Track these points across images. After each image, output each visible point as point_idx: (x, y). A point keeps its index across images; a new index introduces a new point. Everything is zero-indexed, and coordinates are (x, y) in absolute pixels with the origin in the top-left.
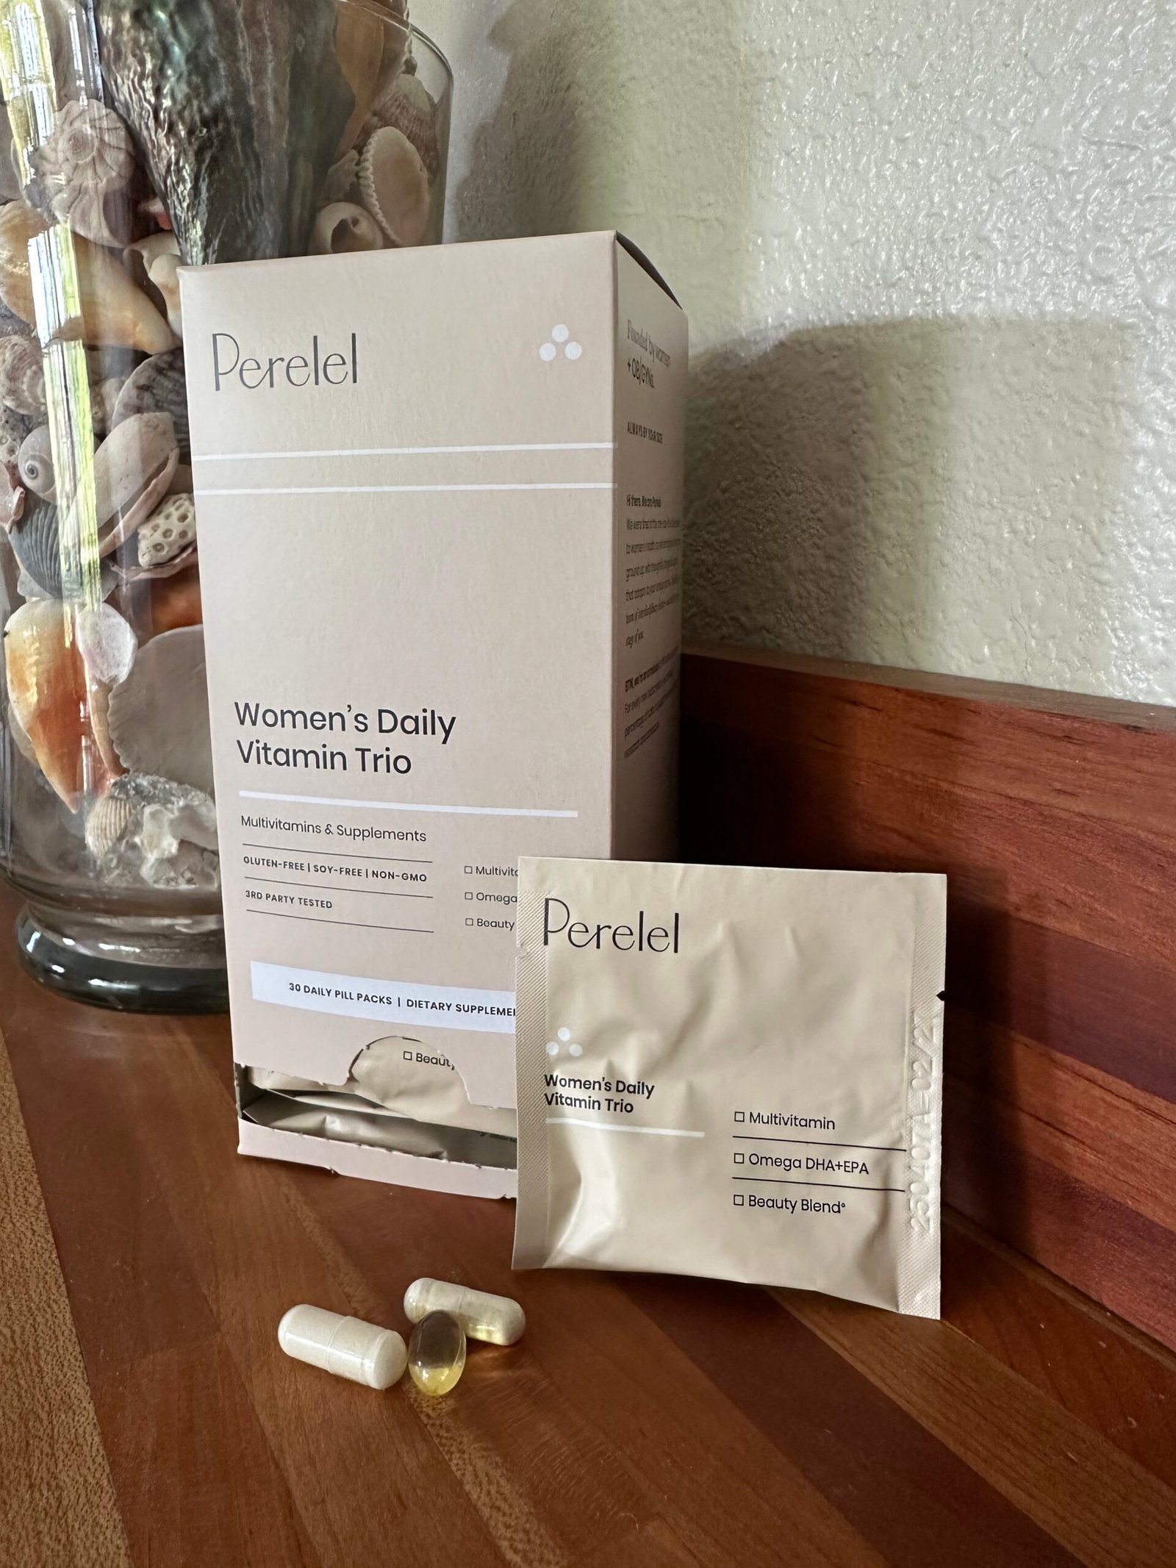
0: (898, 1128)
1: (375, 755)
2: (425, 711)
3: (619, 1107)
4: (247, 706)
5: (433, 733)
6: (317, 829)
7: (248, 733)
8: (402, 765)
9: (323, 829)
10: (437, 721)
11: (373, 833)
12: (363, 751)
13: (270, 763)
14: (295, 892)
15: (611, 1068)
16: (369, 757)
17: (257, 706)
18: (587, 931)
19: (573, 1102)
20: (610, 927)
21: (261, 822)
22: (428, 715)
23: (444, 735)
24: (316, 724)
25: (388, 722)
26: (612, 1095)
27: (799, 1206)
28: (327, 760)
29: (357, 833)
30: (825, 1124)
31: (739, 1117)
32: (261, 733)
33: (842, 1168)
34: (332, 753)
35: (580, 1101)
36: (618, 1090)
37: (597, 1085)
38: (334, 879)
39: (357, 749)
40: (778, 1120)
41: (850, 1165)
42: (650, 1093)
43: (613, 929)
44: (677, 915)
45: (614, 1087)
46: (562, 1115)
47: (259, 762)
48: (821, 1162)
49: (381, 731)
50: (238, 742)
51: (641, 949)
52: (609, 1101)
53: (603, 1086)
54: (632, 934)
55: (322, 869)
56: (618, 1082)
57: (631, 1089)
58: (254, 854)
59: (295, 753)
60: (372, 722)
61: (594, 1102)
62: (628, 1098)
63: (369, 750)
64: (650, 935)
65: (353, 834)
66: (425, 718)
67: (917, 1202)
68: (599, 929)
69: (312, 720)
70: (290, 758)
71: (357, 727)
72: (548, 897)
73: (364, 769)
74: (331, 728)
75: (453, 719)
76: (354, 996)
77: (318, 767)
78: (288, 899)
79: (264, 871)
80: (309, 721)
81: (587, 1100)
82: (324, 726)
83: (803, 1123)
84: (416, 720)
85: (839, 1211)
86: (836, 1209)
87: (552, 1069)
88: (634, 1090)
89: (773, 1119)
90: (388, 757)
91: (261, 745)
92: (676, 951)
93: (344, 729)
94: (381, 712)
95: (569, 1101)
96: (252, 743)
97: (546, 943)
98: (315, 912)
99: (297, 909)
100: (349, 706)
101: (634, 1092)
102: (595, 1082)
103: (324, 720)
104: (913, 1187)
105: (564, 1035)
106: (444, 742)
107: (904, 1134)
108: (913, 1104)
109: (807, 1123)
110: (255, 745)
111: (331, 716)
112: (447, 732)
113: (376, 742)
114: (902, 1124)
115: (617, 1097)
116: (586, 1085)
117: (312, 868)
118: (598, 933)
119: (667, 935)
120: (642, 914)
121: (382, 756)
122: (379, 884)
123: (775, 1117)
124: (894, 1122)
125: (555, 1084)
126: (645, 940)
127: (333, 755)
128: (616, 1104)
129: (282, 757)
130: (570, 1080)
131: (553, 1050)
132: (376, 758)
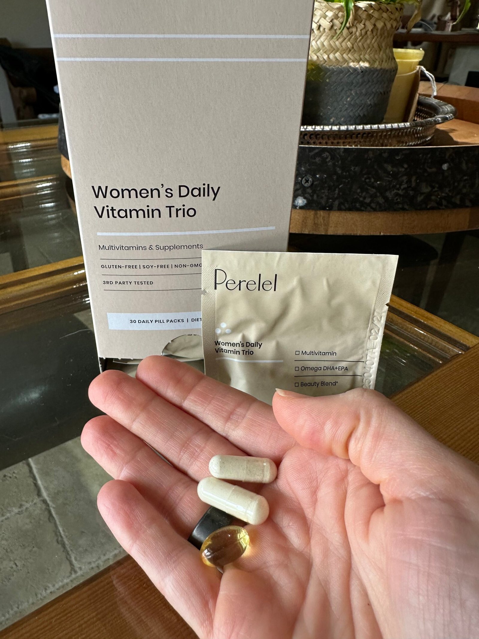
0: (362, 354)
1: (177, 209)
2: (204, 184)
3: (247, 353)
4: (100, 188)
5: (208, 195)
6: (144, 248)
7: (101, 202)
8: (191, 212)
9: (148, 248)
10: (210, 189)
11: (175, 247)
12: (170, 207)
13: (116, 217)
14: (133, 279)
15: (244, 337)
16: (173, 210)
17: (107, 187)
18: (235, 283)
19: (227, 351)
20: (245, 281)
21: (111, 247)
22: (206, 187)
23: (214, 196)
24: (143, 195)
25: (184, 191)
26: (245, 348)
27: (320, 384)
28: (149, 213)
29: (167, 248)
30: (332, 354)
31: (297, 353)
32: (109, 202)
33: (337, 369)
34: (152, 210)
35: (231, 351)
36: (247, 346)
37: (238, 345)
38: (155, 270)
39: (167, 207)
40: (313, 353)
41: (341, 368)
42: (260, 346)
43: (247, 282)
44: (276, 275)
45: (245, 345)
46: (223, 356)
47: (109, 217)
48: (329, 367)
49: (180, 196)
50: (95, 207)
51: (259, 290)
52: (243, 351)
53: (241, 345)
54: (255, 284)
55: (148, 267)
56: (247, 343)
57: (252, 345)
58: (107, 263)
59: (131, 211)
60: (176, 192)
61: (237, 352)
62: (251, 349)
63: (173, 207)
64: (263, 284)
65: (164, 248)
66: (204, 188)
67: (366, 380)
68: (240, 282)
69: (140, 193)
70: (128, 213)
71: (167, 196)
72: (216, 268)
73: (170, 216)
74: (152, 197)
75: (219, 188)
76: (165, 321)
77: (144, 217)
78: (128, 283)
79: (113, 271)
80: (139, 194)
81: (234, 351)
82: (147, 196)
83: (323, 354)
84: (199, 190)
85: (335, 385)
86: (334, 384)
87: (217, 339)
88: (253, 345)
89: (312, 353)
90: (184, 209)
91: (110, 208)
92: (275, 290)
93: (159, 197)
94: (180, 187)
95: (225, 351)
96: (104, 208)
97: (216, 288)
98: (144, 287)
99: (133, 286)
100: (162, 185)
101: (254, 346)
102: (237, 344)
103: (148, 192)
104: (365, 375)
105: (224, 325)
106: (214, 199)
107: (364, 356)
108: (369, 345)
109: (325, 354)
110: (106, 208)
111: (152, 190)
112: (216, 195)
113: (177, 202)
114: (363, 352)
115: (246, 349)
116: (233, 345)
117: (142, 267)
118: (240, 284)
119: (271, 284)
120: (260, 275)
121: (180, 209)
122: (178, 270)
123: (312, 352)
124: (360, 352)
125: (219, 344)
126: (261, 286)
127: (153, 211)
128: (246, 352)
129: (122, 214)
130: (226, 343)
131: (219, 331)
132: (177, 210)
